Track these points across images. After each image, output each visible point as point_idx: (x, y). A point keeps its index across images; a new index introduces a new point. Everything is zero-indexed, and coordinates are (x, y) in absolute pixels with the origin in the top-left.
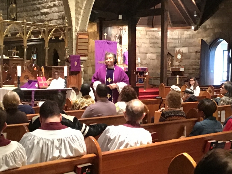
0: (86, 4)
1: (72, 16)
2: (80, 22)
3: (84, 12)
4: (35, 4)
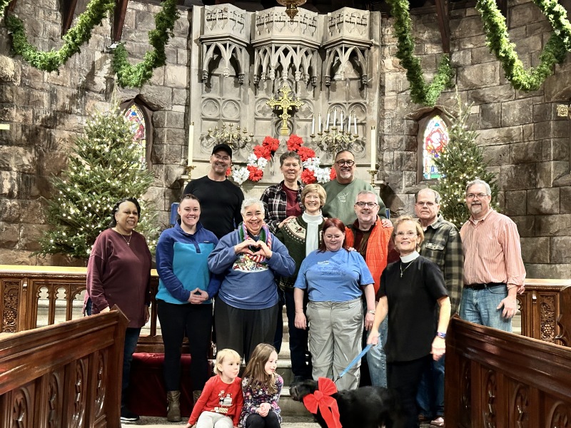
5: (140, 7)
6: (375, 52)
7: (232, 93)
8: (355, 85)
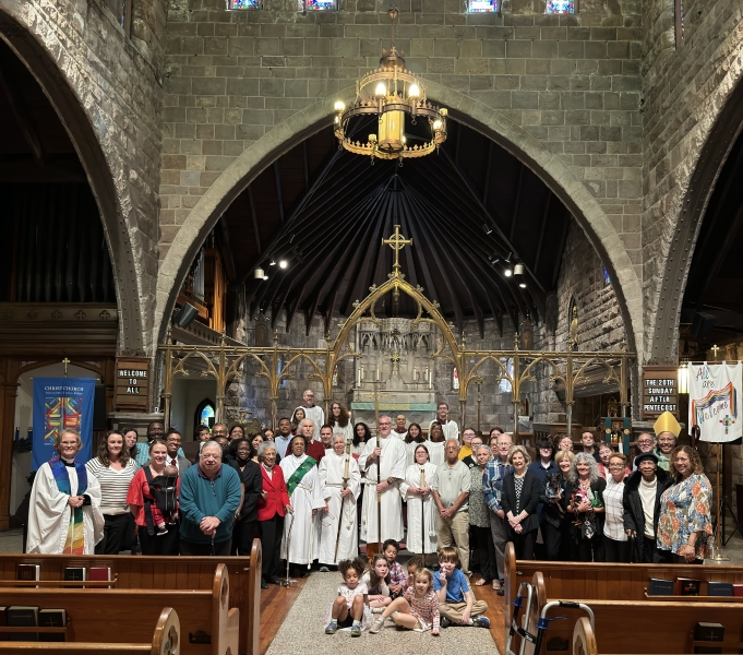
0: (662, 300)
1: (634, 330)
2: (650, 342)
3: (658, 319)
4: (596, 314)
5: (336, 319)
6: (433, 336)
7: (373, 353)
8: (424, 349)
